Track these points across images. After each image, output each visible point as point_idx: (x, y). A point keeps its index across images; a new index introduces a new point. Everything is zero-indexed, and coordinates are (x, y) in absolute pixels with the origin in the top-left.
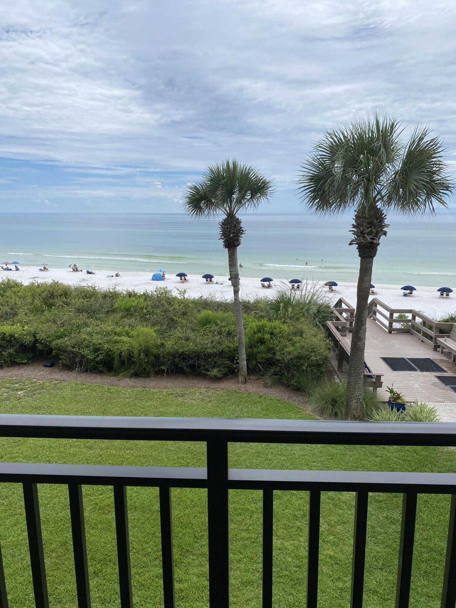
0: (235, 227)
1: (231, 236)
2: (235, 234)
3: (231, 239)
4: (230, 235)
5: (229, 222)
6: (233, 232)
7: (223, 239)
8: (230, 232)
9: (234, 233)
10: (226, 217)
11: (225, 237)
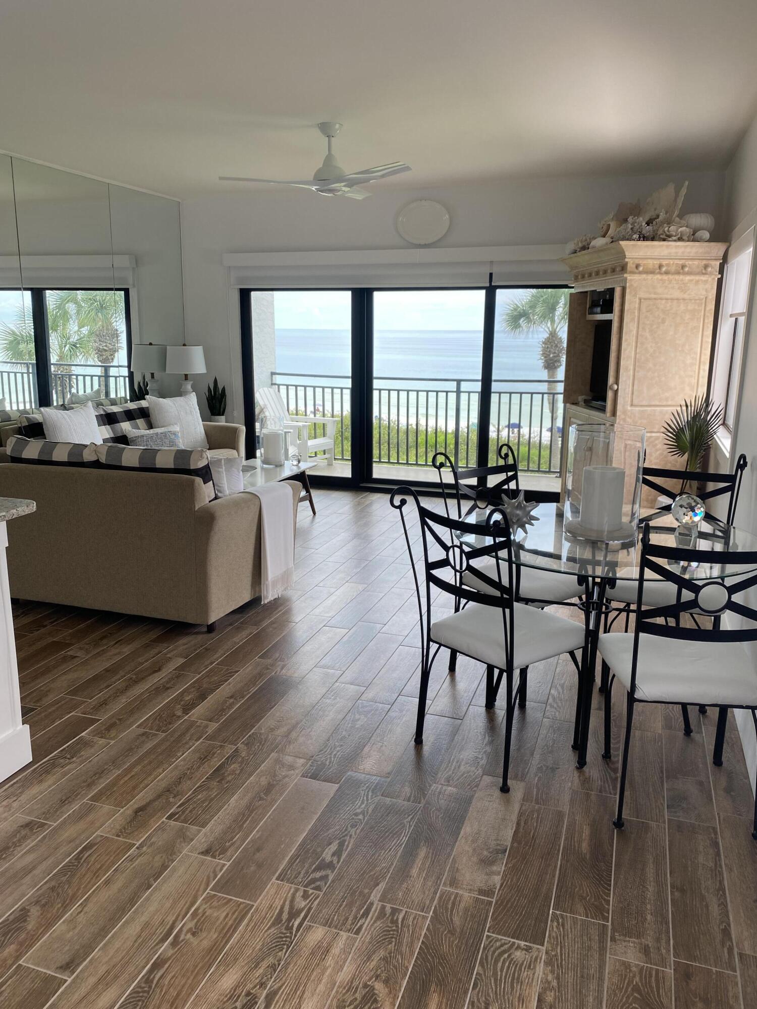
0: (556, 346)
1: (551, 356)
2: (555, 355)
3: (551, 359)
4: (549, 355)
5: (550, 341)
6: (554, 351)
7: (542, 359)
8: (550, 351)
9: (555, 353)
10: (548, 336)
11: (545, 357)
